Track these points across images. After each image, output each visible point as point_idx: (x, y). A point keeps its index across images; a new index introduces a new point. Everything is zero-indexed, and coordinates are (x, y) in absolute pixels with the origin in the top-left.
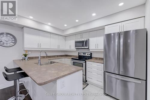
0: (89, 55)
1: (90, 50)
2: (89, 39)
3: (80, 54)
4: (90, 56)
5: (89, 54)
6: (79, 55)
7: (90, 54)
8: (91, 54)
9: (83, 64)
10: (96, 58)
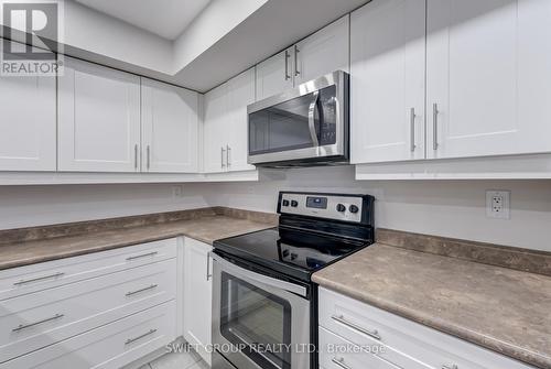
0: (348, 216)
1: (359, 177)
2: (347, 78)
3: (286, 203)
4: (357, 218)
5: (354, 209)
6: (284, 209)
7: (359, 202)
8: (368, 201)
9: (287, 310)
10: (415, 244)
